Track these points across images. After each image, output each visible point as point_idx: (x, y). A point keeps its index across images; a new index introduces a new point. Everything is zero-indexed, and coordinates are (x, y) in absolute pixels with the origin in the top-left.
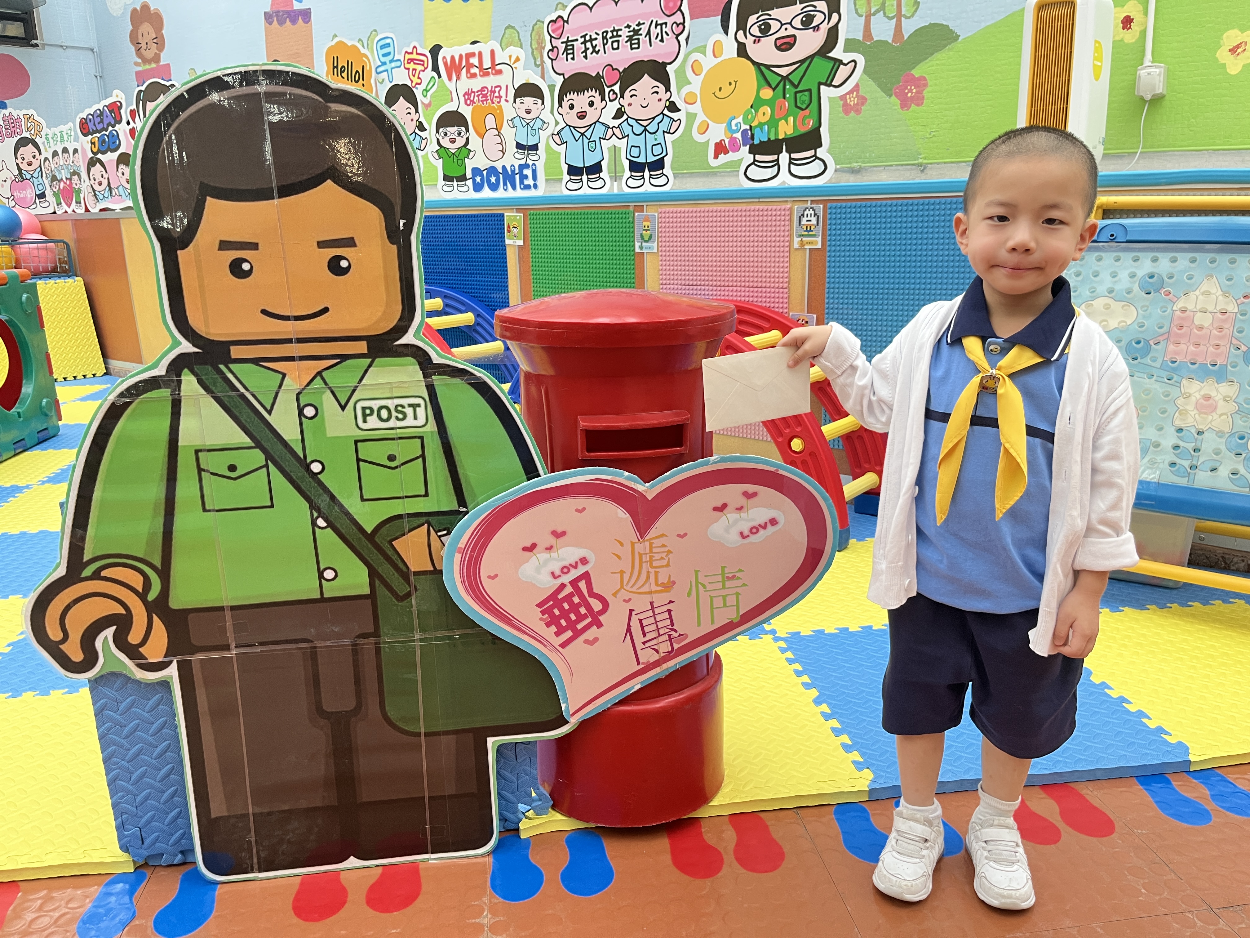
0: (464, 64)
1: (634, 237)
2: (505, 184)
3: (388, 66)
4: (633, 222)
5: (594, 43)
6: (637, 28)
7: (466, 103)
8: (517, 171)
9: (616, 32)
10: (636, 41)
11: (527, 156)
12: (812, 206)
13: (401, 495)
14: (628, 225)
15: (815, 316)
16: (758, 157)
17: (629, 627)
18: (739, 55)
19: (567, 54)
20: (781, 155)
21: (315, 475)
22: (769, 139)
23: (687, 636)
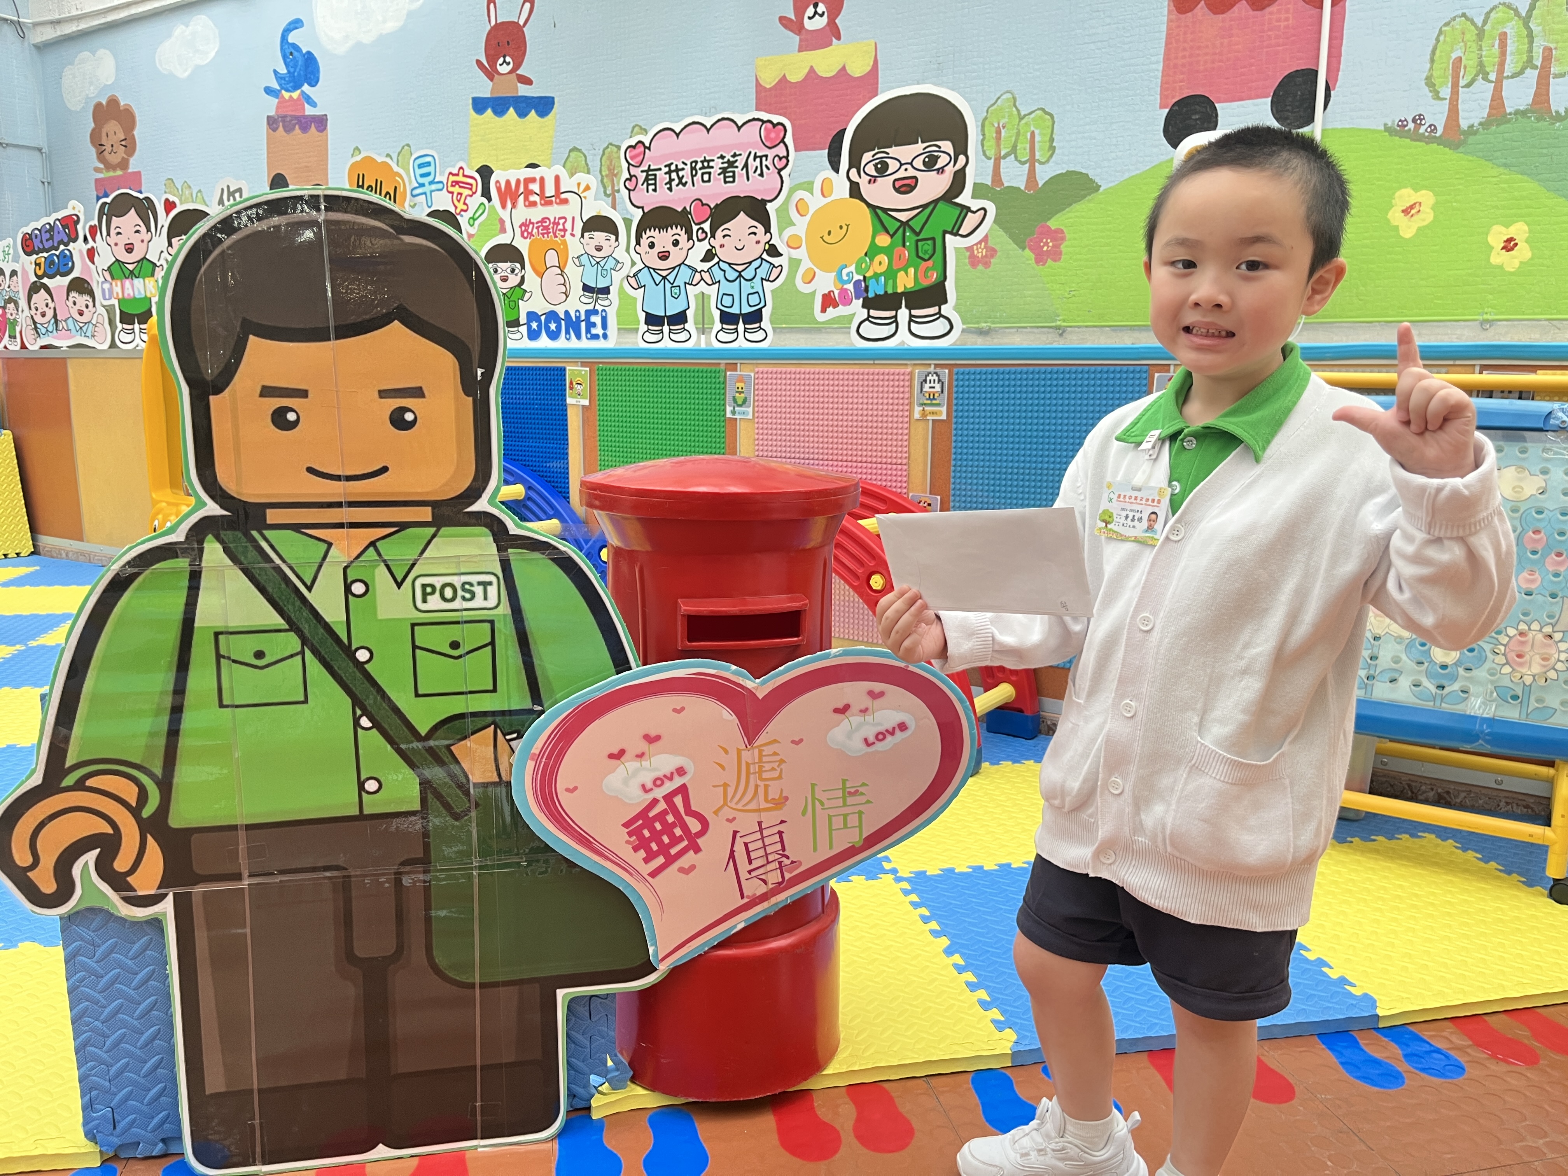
0: (522, 190)
1: (724, 399)
2: (567, 332)
3: (427, 189)
4: (724, 383)
5: (681, 173)
6: (732, 159)
7: (522, 235)
8: (583, 317)
9: (707, 164)
10: (731, 174)
11: (596, 301)
12: (938, 370)
13: (464, 690)
14: (718, 386)
15: (939, 498)
16: (873, 313)
17: (732, 852)
18: (851, 196)
19: (648, 185)
20: (899, 311)
21: (360, 665)
22: (886, 292)
23: (800, 863)
